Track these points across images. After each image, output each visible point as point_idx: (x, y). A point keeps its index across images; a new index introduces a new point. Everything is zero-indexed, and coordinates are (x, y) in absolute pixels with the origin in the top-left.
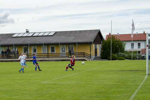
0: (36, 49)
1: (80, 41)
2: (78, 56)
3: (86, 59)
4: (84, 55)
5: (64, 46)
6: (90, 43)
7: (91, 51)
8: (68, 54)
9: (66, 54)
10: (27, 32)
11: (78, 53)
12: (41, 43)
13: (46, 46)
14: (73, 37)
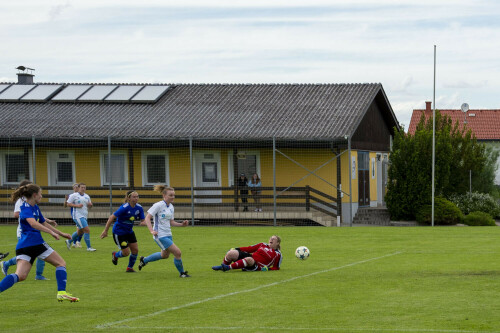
0: (70, 165)
1: (289, 132)
2: (278, 204)
3: (319, 220)
4: (309, 197)
5: (211, 156)
6: (336, 147)
7: (339, 182)
8: (232, 193)
9: (220, 193)
10: (25, 79)
11: (278, 189)
12: (99, 134)
13: (125, 153)
14: (258, 115)
